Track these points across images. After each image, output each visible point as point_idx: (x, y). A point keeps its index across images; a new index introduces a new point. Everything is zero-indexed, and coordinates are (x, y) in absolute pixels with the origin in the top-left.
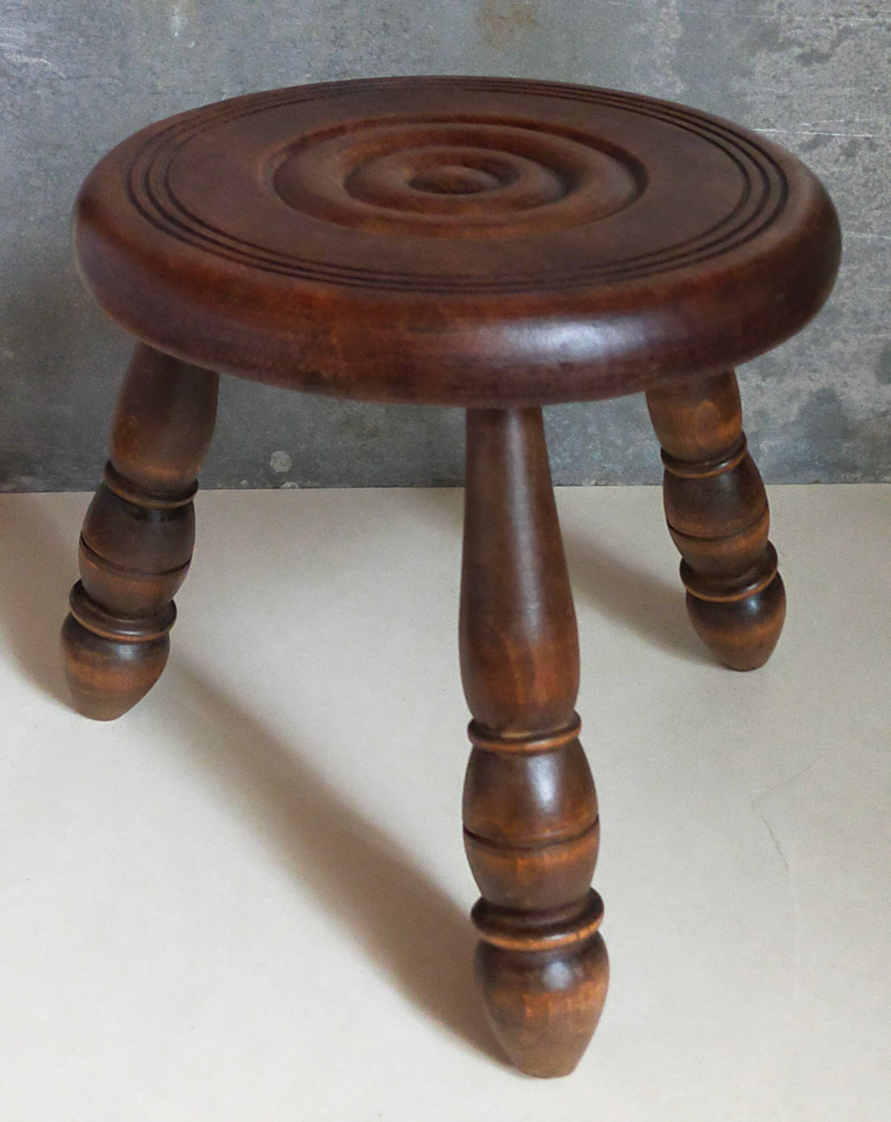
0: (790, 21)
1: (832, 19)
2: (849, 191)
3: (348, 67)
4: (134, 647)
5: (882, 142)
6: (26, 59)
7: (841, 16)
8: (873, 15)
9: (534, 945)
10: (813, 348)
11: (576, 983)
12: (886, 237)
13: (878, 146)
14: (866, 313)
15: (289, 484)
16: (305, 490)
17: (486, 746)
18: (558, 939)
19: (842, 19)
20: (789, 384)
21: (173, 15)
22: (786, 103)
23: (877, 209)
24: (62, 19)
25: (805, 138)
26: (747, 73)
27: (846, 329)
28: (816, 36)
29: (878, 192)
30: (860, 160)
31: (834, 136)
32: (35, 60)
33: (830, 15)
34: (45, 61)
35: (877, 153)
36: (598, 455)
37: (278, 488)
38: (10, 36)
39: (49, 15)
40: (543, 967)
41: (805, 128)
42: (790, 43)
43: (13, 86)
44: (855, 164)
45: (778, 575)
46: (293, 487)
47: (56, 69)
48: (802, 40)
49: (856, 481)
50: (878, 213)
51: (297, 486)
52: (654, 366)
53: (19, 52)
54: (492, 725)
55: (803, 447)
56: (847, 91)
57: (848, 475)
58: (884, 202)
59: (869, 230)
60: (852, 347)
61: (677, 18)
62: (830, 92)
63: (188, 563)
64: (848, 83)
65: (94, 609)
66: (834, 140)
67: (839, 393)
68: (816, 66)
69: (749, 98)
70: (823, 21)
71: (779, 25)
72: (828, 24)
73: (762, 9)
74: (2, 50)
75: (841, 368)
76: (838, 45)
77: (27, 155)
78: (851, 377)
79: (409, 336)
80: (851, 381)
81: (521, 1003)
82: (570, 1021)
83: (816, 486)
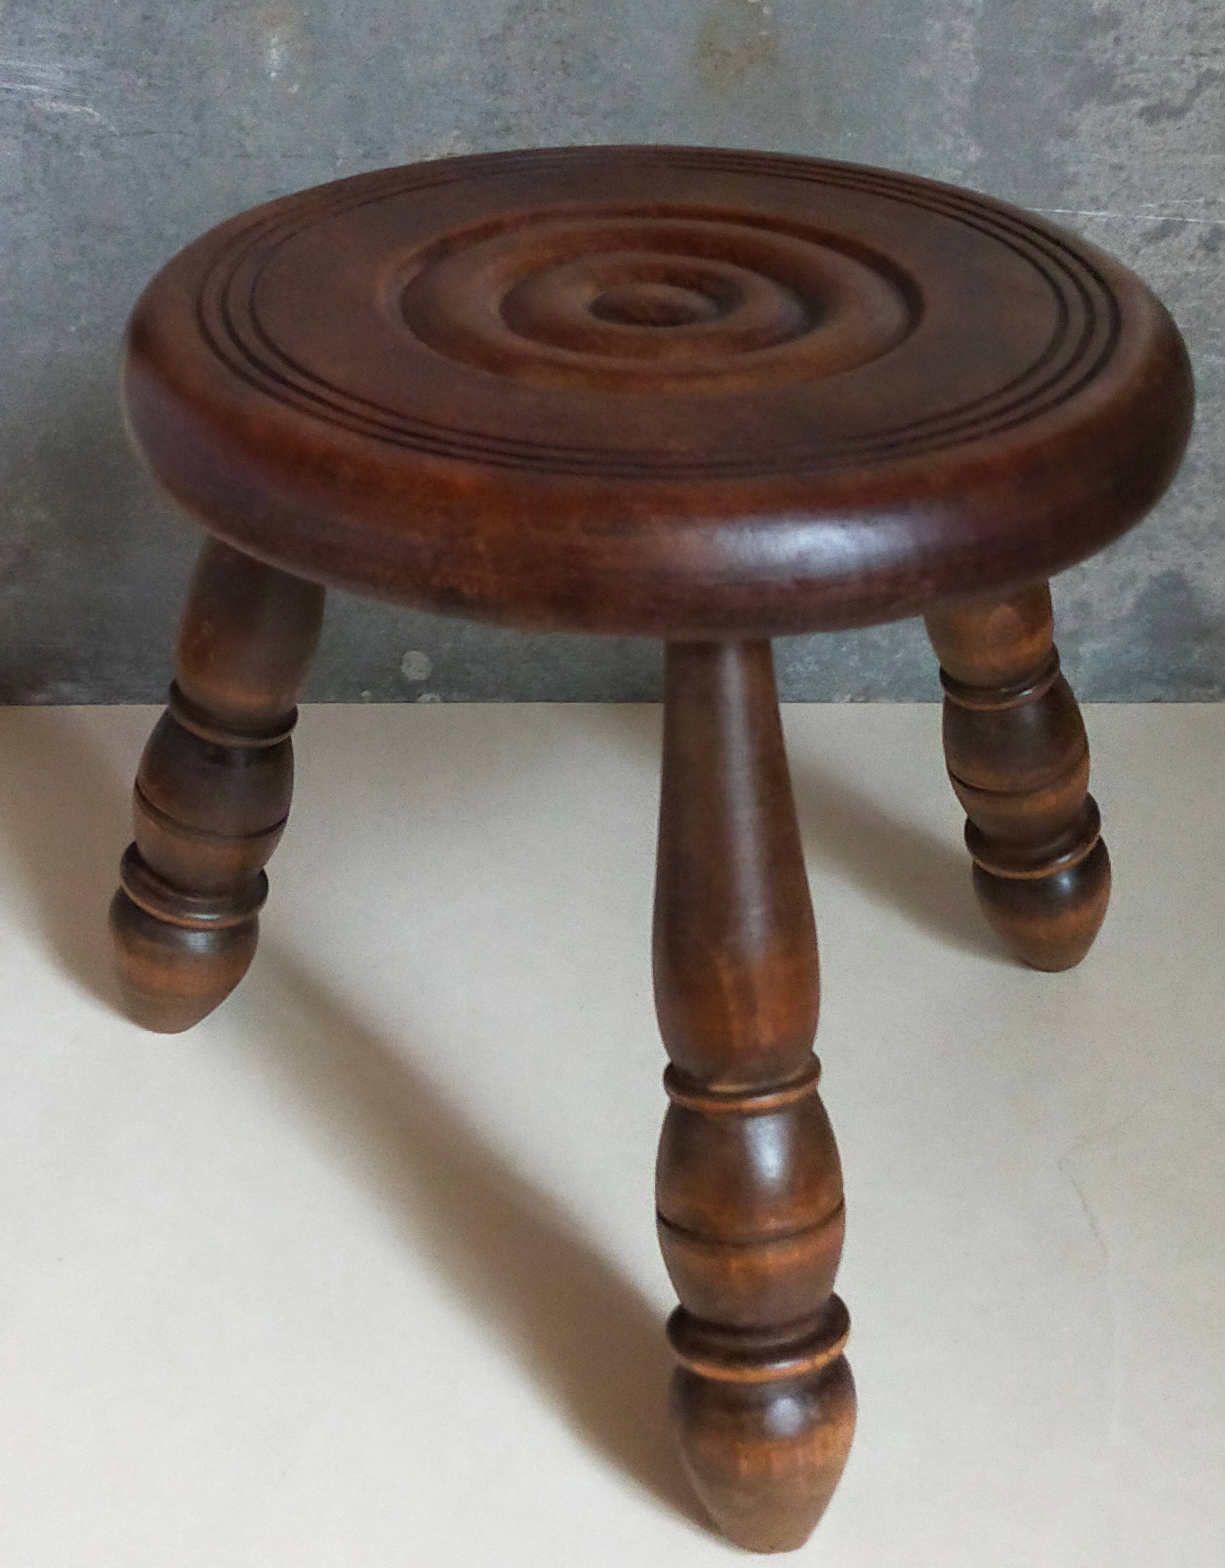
0: (1130, 60)
1: (1188, 59)
2: (1210, 299)
3: (513, 121)
4: (211, 936)
6: (64, 107)
7: (1202, 55)
9: (751, 1375)
11: (809, 1427)
15: (427, 697)
16: (449, 704)
17: (687, 1101)
18: (785, 1367)
19: (1203, 59)
20: (1122, 565)
21: (269, 47)
22: (1123, 175)
24: (114, 53)
25: (1148, 224)
26: (1067, 133)
27: (1202, 490)
28: (1167, 82)
31: (1191, 222)
32: (76, 109)
33: (1186, 53)
34: (91, 110)
36: (854, 661)
37: (413, 701)
38: (44, 75)
39: (96, 47)
40: (763, 1405)
41: (1149, 211)
42: (1128, 91)
43: (47, 145)
44: (1218, 262)
45: (1101, 842)
46: (433, 701)
47: (106, 122)
48: (1146, 88)
49: (1213, 699)
51: (438, 700)
52: (928, 583)
53: (55, 98)
54: (696, 1073)
55: (1139, 651)
56: (1208, 159)
57: (1202, 691)
60: (1210, 515)
61: (972, 57)
62: (1187, 160)
63: (283, 821)
64: (1210, 147)
65: (153, 883)
66: (1190, 226)
67: (1190, 579)
68: (1166, 124)
69: (1072, 169)
70: (1175, 62)
71: (1116, 67)
72: (1184, 66)
73: (1092, 44)
74: (30, 95)
75: (1194, 544)
76: (1197, 95)
77: (65, 241)
78: (1207, 555)
79: (584, 540)
80: (1206, 562)
81: (733, 1454)
82: (801, 1479)
83: (1156, 705)
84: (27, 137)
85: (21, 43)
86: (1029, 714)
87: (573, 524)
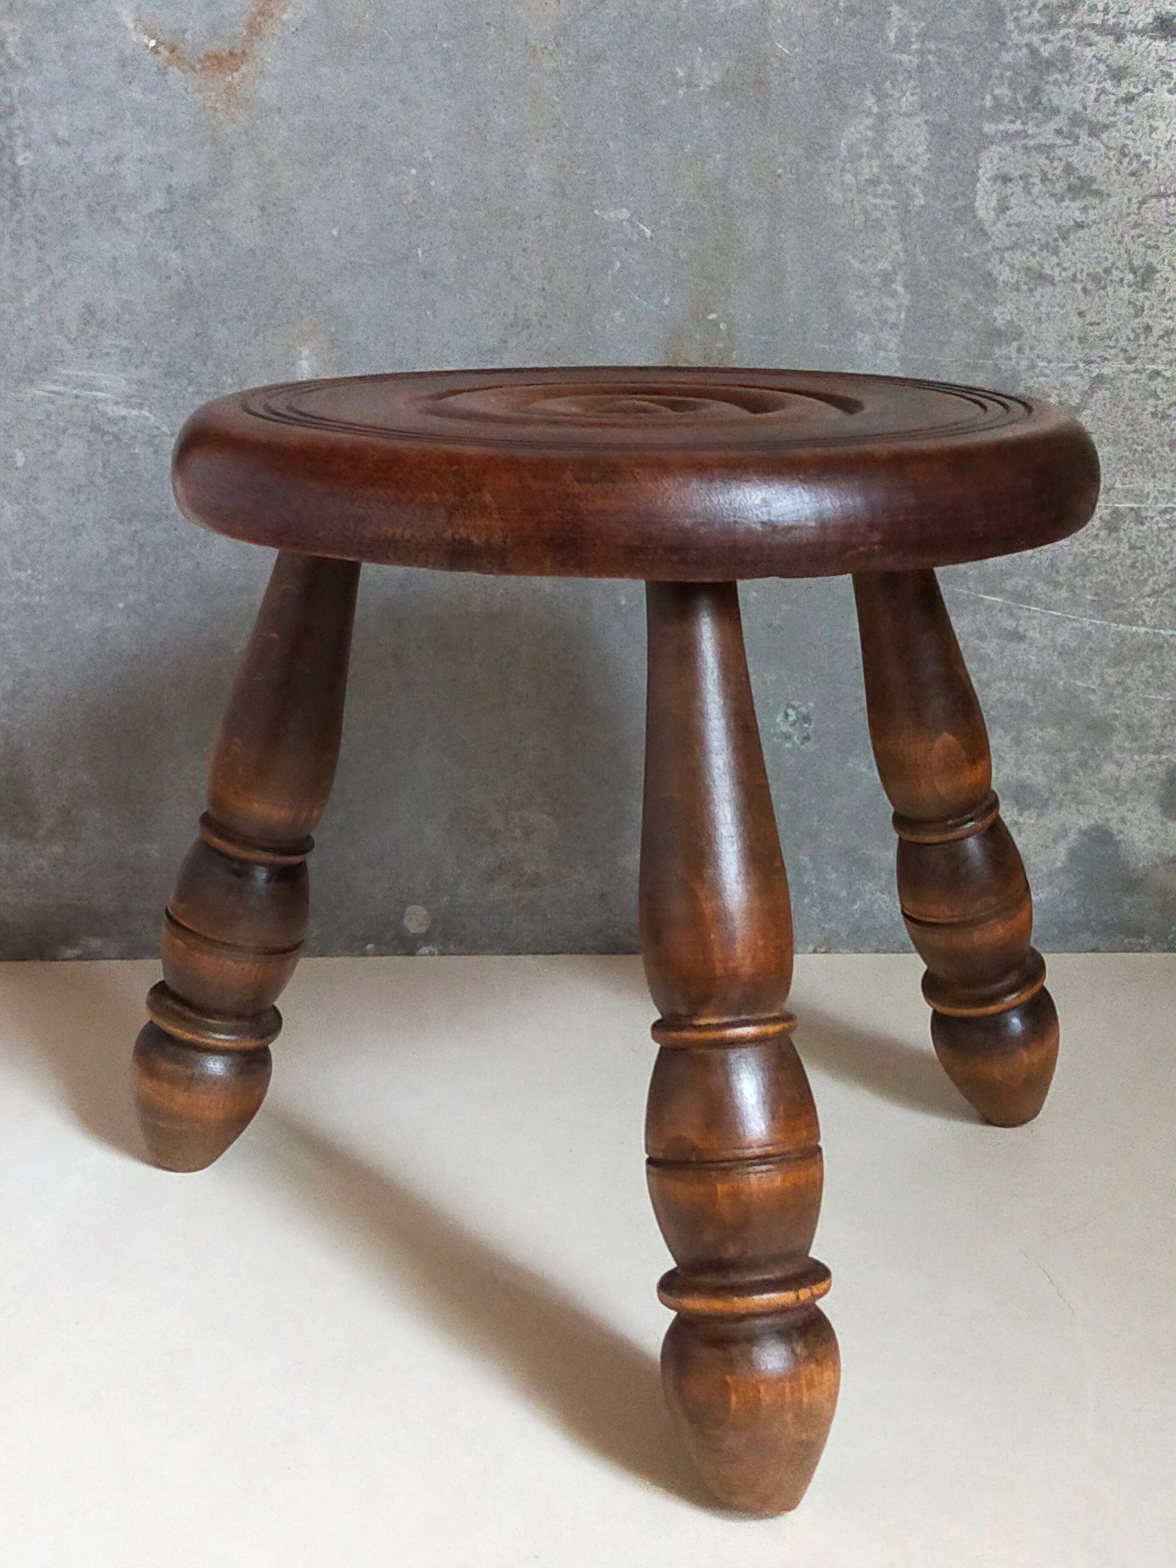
0: (1032, 367)
1: (1081, 365)
2: (1114, 574)
4: (228, 1058)
5: (1150, 514)
6: (124, 412)
7: (1092, 362)
8: (1130, 360)
9: (739, 1304)
10: (1080, 773)
11: (796, 1365)
12: (1162, 631)
13: (1146, 518)
14: (1143, 728)
15: (425, 950)
16: (446, 957)
18: (769, 1298)
19: (1094, 366)
20: (1054, 819)
21: (301, 359)
23: (1149, 596)
24: (169, 365)
27: (1122, 749)
28: (1064, 385)
29: (1150, 576)
30: (1125, 535)
32: (135, 412)
33: (1079, 360)
34: (147, 414)
35: (1145, 527)
37: (413, 954)
38: (108, 383)
39: (154, 359)
43: (107, 443)
44: (1119, 541)
45: (1046, 990)
46: (431, 954)
47: (159, 423)
49: (1144, 949)
50: (1151, 601)
51: (436, 952)
53: (117, 403)
57: (1133, 941)
58: (1156, 587)
59: (1140, 623)
60: (1128, 772)
61: (898, 364)
67: (1115, 832)
70: (1071, 368)
71: (1019, 373)
72: (1078, 372)
73: (998, 352)
74: (96, 400)
75: (1116, 799)
77: (119, 527)
78: (1129, 810)
79: (577, 488)
80: (1129, 816)
81: (724, 1388)
82: (789, 1417)
83: (1093, 954)
84: (91, 437)
85: (90, 356)
86: (972, 844)
87: (568, 476)
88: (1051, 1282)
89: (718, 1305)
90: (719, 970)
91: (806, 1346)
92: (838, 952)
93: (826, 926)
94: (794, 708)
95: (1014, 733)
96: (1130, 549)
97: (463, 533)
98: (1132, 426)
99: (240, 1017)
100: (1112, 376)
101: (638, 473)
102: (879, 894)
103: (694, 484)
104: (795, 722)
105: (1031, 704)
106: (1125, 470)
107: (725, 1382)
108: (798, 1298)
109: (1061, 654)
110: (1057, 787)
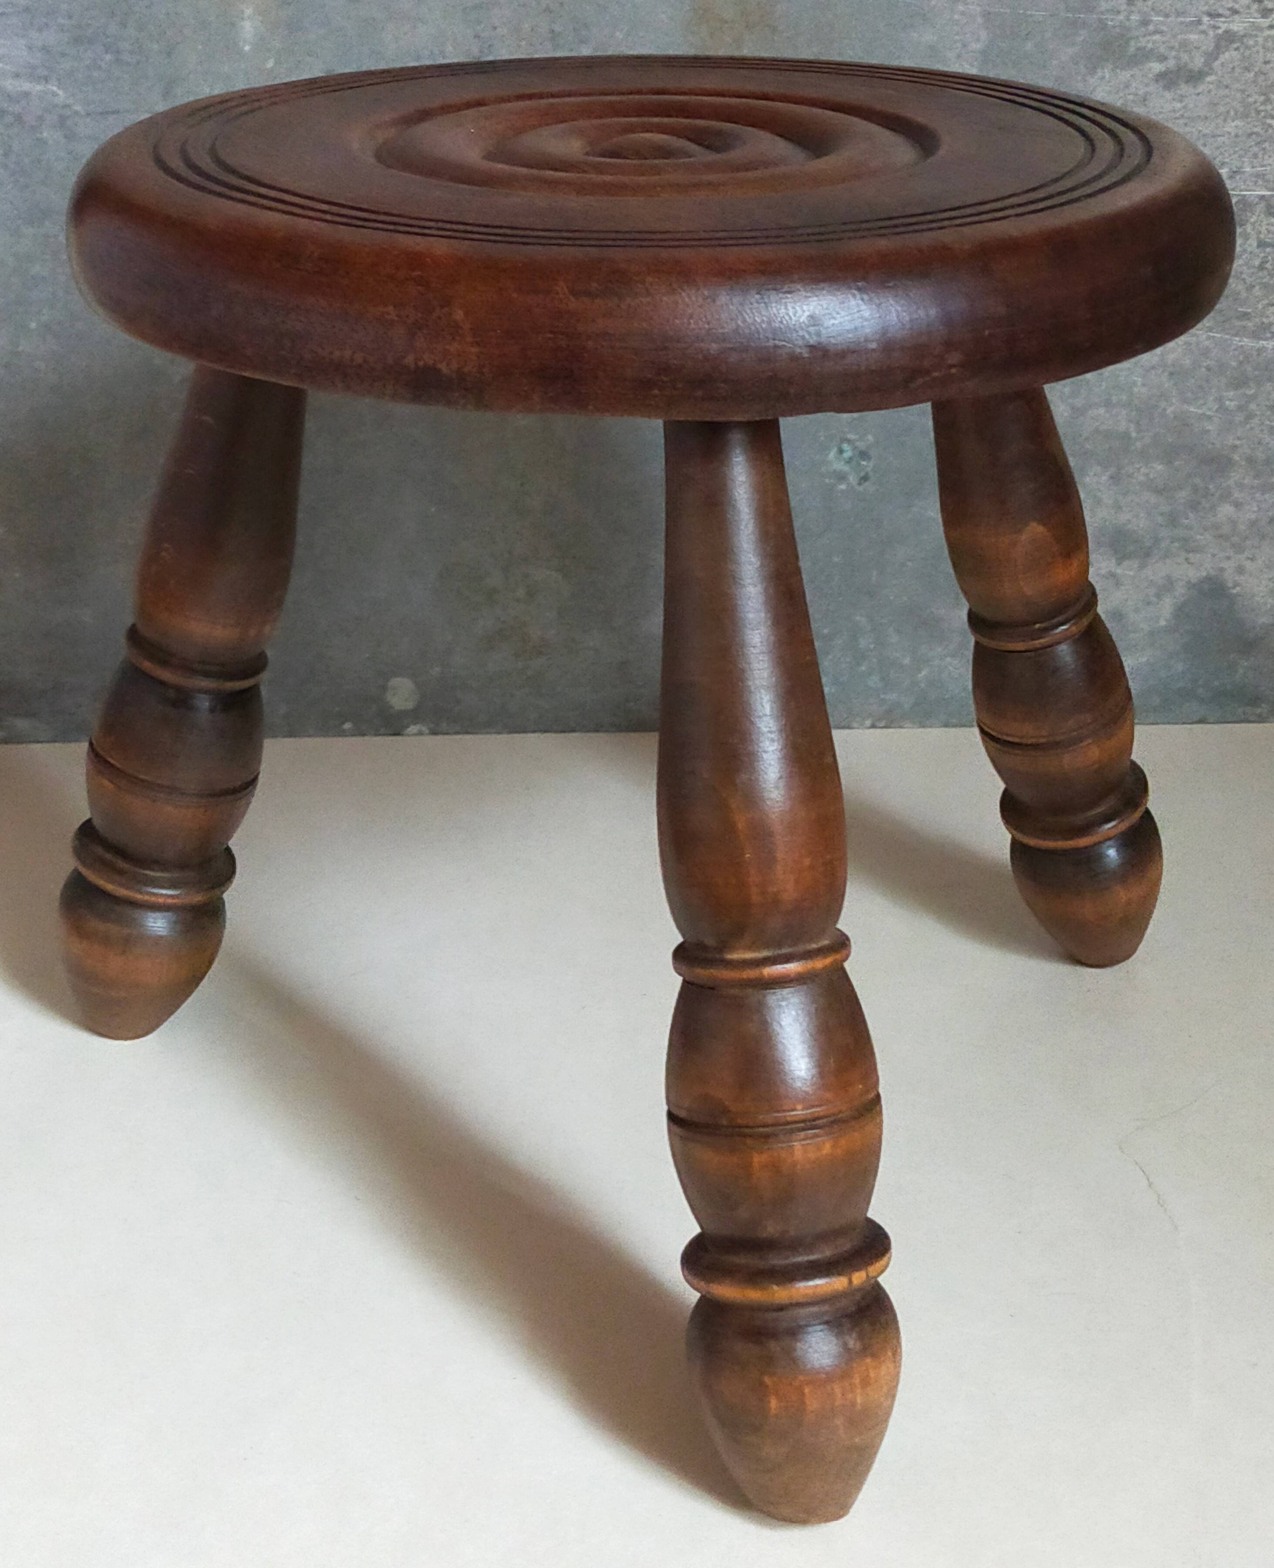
0: (1145, 23)
1: (1206, 19)
2: (1238, 277)
4: (171, 915)
6: (26, 86)
7: (1220, 15)
8: (1266, 13)
9: (780, 1294)
10: (1191, 515)
11: (849, 1356)
15: (413, 729)
16: (439, 737)
17: (702, 973)
18: (820, 1285)
19: (1223, 19)
20: (1158, 570)
21: (242, 19)
24: (80, 27)
27: (1241, 486)
28: (1185, 45)
30: (1253, 230)
32: (39, 88)
33: (1203, 13)
34: (55, 88)
36: (874, 681)
37: (398, 734)
38: (5, 51)
39: (61, 21)
40: (795, 1332)
42: (1144, 56)
44: (1246, 237)
45: (1149, 814)
46: (420, 733)
47: (70, 101)
48: (1162, 50)
49: (1261, 719)
51: (427, 732)
53: (17, 76)
54: (710, 941)
55: (1180, 667)
56: (1231, 126)
57: (1248, 709)
59: (1268, 335)
60: (1250, 513)
61: (980, 20)
64: (1232, 113)
65: (108, 856)
67: (1230, 585)
68: (1184, 89)
70: (1192, 23)
71: (1129, 29)
72: (1201, 27)
73: (1104, 5)
75: (1233, 545)
76: (1216, 59)
77: (29, 231)
78: (1248, 558)
79: (573, 304)
80: (1248, 564)
81: (761, 1391)
82: (839, 1421)
83: (1200, 725)
86: (1065, 652)
87: (561, 287)
88: (1150, 1185)
89: (753, 1295)
90: (756, 898)
91: (861, 1337)
92: (901, 727)
93: (888, 697)
94: (849, 441)
95: (1113, 470)
96: (1259, 246)
97: (428, 359)
98: (1265, 94)
99: (182, 866)
100: (1241, 33)
101: (651, 284)
102: (948, 659)
103: (723, 298)
104: (851, 459)
105: (1134, 435)
106: (1256, 149)
107: (762, 1383)
108: (850, 1282)
109: (1171, 374)
110: (1164, 533)
